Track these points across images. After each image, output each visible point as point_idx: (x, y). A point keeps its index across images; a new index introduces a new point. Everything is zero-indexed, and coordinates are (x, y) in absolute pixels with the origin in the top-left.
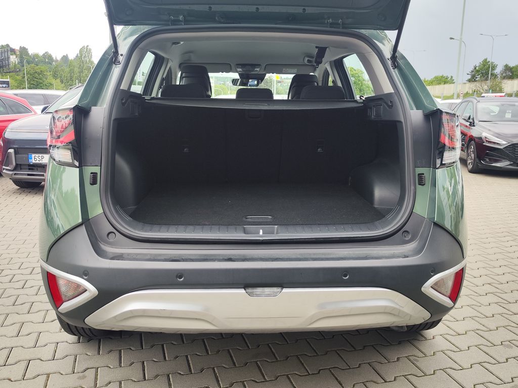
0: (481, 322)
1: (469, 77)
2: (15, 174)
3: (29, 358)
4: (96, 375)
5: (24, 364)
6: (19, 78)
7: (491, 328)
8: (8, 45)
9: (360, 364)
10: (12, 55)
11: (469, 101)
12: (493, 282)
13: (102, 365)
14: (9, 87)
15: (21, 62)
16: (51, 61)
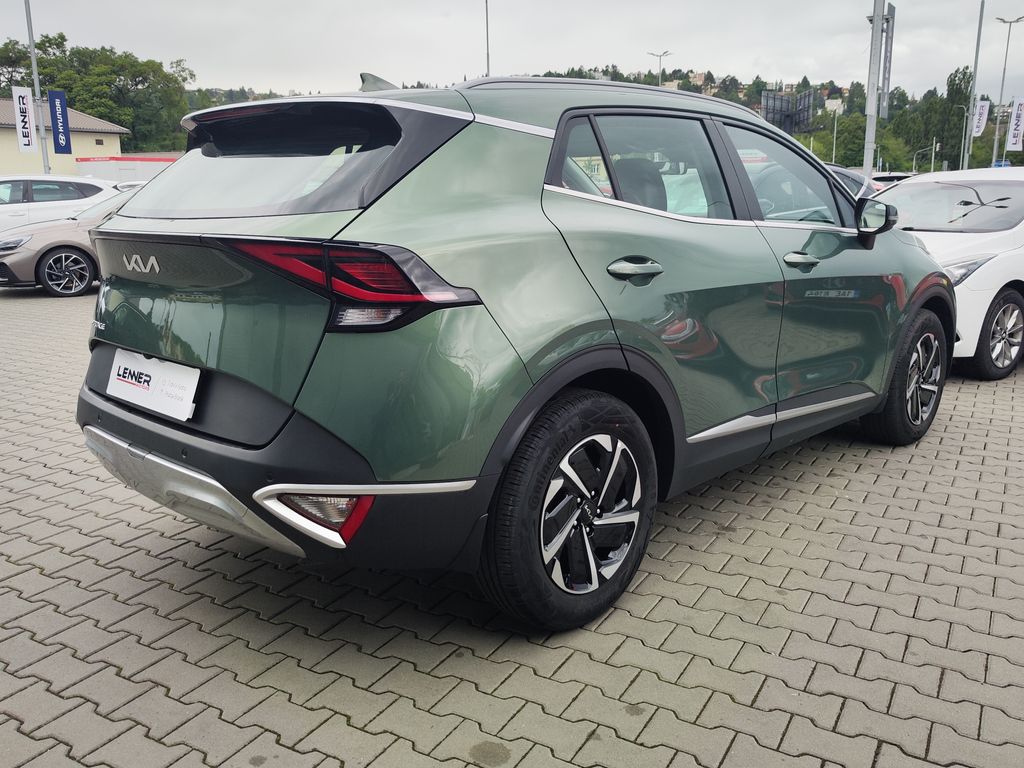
8: (831, 83)
10: (836, 98)
15: (849, 111)
16: (901, 104)
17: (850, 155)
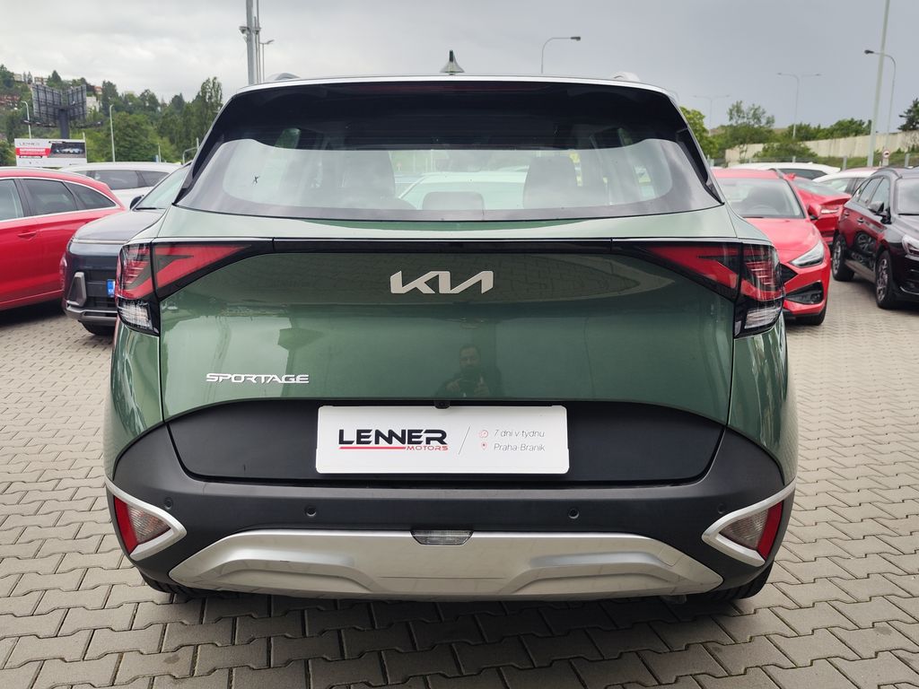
0: (843, 587)
1: (904, 121)
2: (86, 314)
3: (93, 626)
4: (195, 657)
5: (85, 635)
6: (101, 135)
7: (860, 598)
8: (83, 80)
9: (621, 653)
10: (91, 96)
11: (883, 177)
12: (881, 515)
13: (205, 641)
14: (84, 152)
15: (105, 109)
16: (154, 106)
17: (124, 152)
